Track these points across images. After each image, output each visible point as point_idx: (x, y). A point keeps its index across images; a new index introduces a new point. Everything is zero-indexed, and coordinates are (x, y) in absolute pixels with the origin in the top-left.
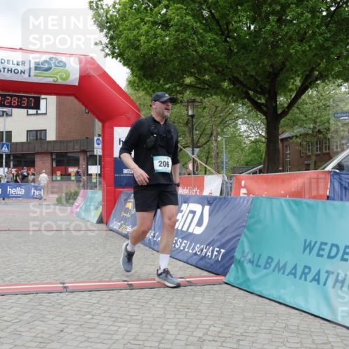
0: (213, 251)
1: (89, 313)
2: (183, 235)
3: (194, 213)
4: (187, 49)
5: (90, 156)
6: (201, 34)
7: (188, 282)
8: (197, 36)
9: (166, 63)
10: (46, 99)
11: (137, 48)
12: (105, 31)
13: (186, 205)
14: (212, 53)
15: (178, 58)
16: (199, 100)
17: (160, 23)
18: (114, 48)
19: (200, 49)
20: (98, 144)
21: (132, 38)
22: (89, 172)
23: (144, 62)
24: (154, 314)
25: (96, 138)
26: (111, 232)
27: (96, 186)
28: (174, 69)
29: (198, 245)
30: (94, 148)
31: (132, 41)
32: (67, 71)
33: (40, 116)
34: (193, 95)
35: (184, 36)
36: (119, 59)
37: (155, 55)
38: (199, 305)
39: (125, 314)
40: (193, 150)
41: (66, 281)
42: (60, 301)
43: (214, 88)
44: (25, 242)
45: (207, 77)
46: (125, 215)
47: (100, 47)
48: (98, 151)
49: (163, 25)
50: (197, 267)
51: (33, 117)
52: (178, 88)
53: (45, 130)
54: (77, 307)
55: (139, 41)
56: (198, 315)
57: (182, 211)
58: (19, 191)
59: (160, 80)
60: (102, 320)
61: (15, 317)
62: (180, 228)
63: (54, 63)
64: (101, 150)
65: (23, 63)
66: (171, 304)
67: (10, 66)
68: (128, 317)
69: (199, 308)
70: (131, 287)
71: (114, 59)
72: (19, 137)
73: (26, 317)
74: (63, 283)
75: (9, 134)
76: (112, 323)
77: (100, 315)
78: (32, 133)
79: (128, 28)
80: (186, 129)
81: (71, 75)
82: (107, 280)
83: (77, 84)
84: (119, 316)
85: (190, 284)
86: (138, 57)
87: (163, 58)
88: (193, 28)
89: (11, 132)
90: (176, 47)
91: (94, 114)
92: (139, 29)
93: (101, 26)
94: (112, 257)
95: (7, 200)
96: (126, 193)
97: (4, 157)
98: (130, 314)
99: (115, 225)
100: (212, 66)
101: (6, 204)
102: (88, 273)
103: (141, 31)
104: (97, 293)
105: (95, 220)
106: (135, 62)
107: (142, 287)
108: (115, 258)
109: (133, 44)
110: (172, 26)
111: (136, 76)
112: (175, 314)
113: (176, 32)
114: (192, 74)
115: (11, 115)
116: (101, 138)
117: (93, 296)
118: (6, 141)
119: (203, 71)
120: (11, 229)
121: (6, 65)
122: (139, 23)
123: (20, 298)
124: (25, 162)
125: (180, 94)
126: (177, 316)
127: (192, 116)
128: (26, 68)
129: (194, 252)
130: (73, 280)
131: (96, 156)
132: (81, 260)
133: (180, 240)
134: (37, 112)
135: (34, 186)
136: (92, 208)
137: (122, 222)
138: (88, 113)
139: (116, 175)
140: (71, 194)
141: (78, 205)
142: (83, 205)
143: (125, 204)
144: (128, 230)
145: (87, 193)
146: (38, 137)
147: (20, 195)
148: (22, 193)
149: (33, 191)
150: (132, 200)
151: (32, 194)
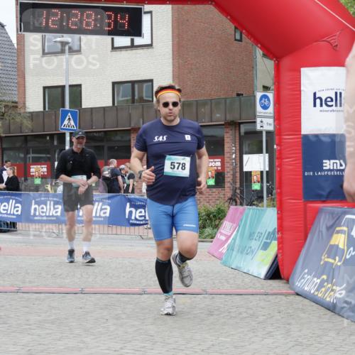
5: (246, 133)
10: (150, 12)
20: (265, 107)
22: (246, 169)
25: (259, 95)
27: (262, 197)
30: (255, 116)
33: (140, 51)
44: (118, 318)
46: (331, 260)
48: (265, 122)
51: (124, 53)
53: (151, 81)
64: (271, 121)
72: (97, 97)
75: (76, 89)
78: (122, 87)
89: (80, 86)
91: (257, 41)
96: (332, 213)
99: (305, 280)
105: (263, 270)
116: (271, 95)
118: (70, 108)
120: (86, 290)
124: (111, 149)
131: (261, 132)
134: (132, 41)
135: (130, 200)
136: (255, 244)
137: (325, 277)
138: (241, 40)
139: (306, 174)
140: (208, 215)
141: (223, 238)
142: (235, 239)
143: (330, 236)
144: (337, 295)
145: (242, 213)
146: (136, 97)
147: (100, 219)
148: (105, 213)
149: (128, 209)
150: (345, 229)
151: (127, 217)
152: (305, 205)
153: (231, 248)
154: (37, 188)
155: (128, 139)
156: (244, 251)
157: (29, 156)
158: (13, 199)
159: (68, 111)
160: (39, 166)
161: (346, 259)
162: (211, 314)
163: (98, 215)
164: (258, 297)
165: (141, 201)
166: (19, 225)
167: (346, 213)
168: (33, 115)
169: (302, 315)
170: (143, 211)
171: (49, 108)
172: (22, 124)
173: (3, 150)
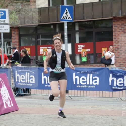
97: (66, 27)
101: (71, 99)
118: (67, 4)
124: (98, 33)
135: (112, 72)
147: (93, 87)
148: (96, 82)
149: (111, 79)
151: (110, 84)
155: (110, 25)
157: (38, 40)
158: (28, 72)
159: (66, 7)
160: (46, 48)
163: (91, 84)
165: (121, 73)
170: (122, 79)
171: (52, 4)
173: (20, 36)
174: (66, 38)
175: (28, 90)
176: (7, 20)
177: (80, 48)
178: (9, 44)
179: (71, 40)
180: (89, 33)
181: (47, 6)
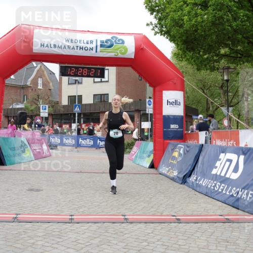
0: (247, 194)
1: (145, 241)
2: (221, 180)
3: (230, 161)
4: (222, 24)
5: (143, 114)
6: (235, 11)
7: (226, 219)
8: (230, 13)
9: (205, 37)
10: (108, 69)
11: (181, 26)
12: (154, 13)
13: (224, 154)
14: (245, 27)
15: (216, 32)
16: (233, 67)
17: (200, 5)
18: (162, 27)
19: (234, 24)
20: (150, 105)
21: (177, 18)
22: (142, 127)
23: (187, 37)
24: (199, 245)
25: (147, 100)
26: (160, 175)
27: (147, 138)
28: (212, 41)
29: (235, 188)
30: (146, 108)
31: (177, 21)
32: (125, 46)
33: (104, 83)
34: (228, 63)
35: (220, 13)
36: (166, 35)
37: (196, 31)
38: (237, 240)
39: (175, 244)
40: (228, 109)
41: (126, 214)
42: (122, 230)
43: (245, 56)
44: (94, 182)
45: (239, 48)
46: (172, 162)
47: (151, 27)
48: (150, 110)
49: (202, 5)
50: (233, 207)
51: (98, 84)
52: (215, 58)
53: (108, 94)
54: (135, 235)
55: (183, 20)
56: (236, 248)
57: (220, 160)
58: (89, 142)
59: (200, 51)
60: (156, 247)
61: (87, 240)
62: (218, 174)
63: (115, 41)
64: (152, 110)
65: (92, 42)
66: (212, 237)
67: (82, 45)
68: (178, 247)
69: (237, 242)
70: (179, 221)
71: (162, 36)
72: (88, 100)
73: (96, 241)
74: (124, 216)
75: (80, 97)
76: (164, 250)
77: (154, 243)
78: (97, 96)
79: (173, 10)
80: (221, 91)
81: (128, 50)
82: (159, 214)
83: (133, 57)
84: (170, 245)
85: (228, 221)
86: (182, 33)
87: (203, 33)
88: (227, 7)
89: (81, 96)
90: (213, 23)
91: (147, 81)
92: (182, 10)
93: (152, 10)
94: (163, 195)
95: (79, 149)
96: (173, 144)
97: (77, 115)
98: (179, 243)
99: (163, 169)
100: (244, 37)
101: (78, 151)
102: (143, 208)
103: (184, 12)
104: (151, 224)
105: (148, 165)
106: (179, 37)
107: (188, 222)
108: (165, 197)
109: (178, 24)
110: (210, 6)
111: (180, 49)
112: (217, 246)
113: (213, 11)
114: (227, 46)
115: (81, 83)
116: (152, 100)
117: (148, 227)
118: (78, 104)
119: (236, 42)
120: (83, 171)
121: (78, 44)
122: (182, 6)
123: (91, 226)
124: (92, 119)
125: (217, 62)
126: (219, 248)
127: (227, 81)
128: (94, 45)
129: (231, 194)
130: (131, 213)
131: (148, 114)
132: (137, 197)
133: (219, 183)
134: (101, 80)
136: (145, 155)
137: (170, 168)
138: (141, 80)
139: (164, 130)
140: (128, 144)
141: (134, 153)
142: (138, 153)
143: (172, 153)
144: (174, 174)
145: (141, 144)
146: (102, 100)
149: (98, 142)
150: (178, 150)
151: (98, 145)
152: (164, 141)
153: (136, 157)
154: (65, 133)
155: (99, 115)
156: (141, 158)
157: (62, 121)
158: (57, 137)
160: (66, 125)
161: (178, 162)
162: (128, 181)
164: (145, 175)
166: (59, 147)
167: (178, 144)
168: (64, 106)
169: (161, 181)
171: (70, 104)
172: (60, 109)
173: (53, 119)
174: (76, 120)
175: (56, 146)
176: (47, 111)
177: (83, 126)
178: (47, 123)
179: (79, 121)
180: (88, 119)
181: (67, 104)
